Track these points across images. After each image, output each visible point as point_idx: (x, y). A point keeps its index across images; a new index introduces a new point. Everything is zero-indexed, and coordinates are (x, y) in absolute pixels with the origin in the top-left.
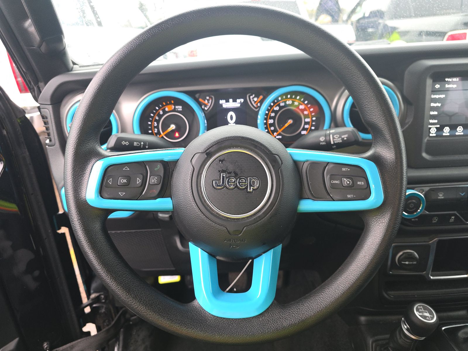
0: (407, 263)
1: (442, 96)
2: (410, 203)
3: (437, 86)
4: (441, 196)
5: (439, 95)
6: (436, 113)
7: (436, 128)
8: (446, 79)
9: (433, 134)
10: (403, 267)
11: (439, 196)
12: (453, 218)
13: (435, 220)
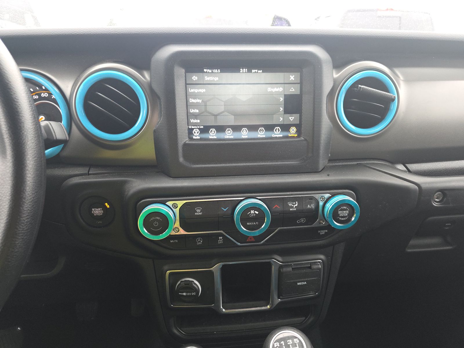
0: (184, 294)
1: (203, 91)
2: (154, 220)
3: (195, 78)
4: (199, 212)
5: (198, 89)
6: (197, 111)
7: (199, 129)
8: (205, 70)
9: (198, 137)
10: (182, 299)
11: (196, 212)
12: (221, 239)
13: (199, 242)
